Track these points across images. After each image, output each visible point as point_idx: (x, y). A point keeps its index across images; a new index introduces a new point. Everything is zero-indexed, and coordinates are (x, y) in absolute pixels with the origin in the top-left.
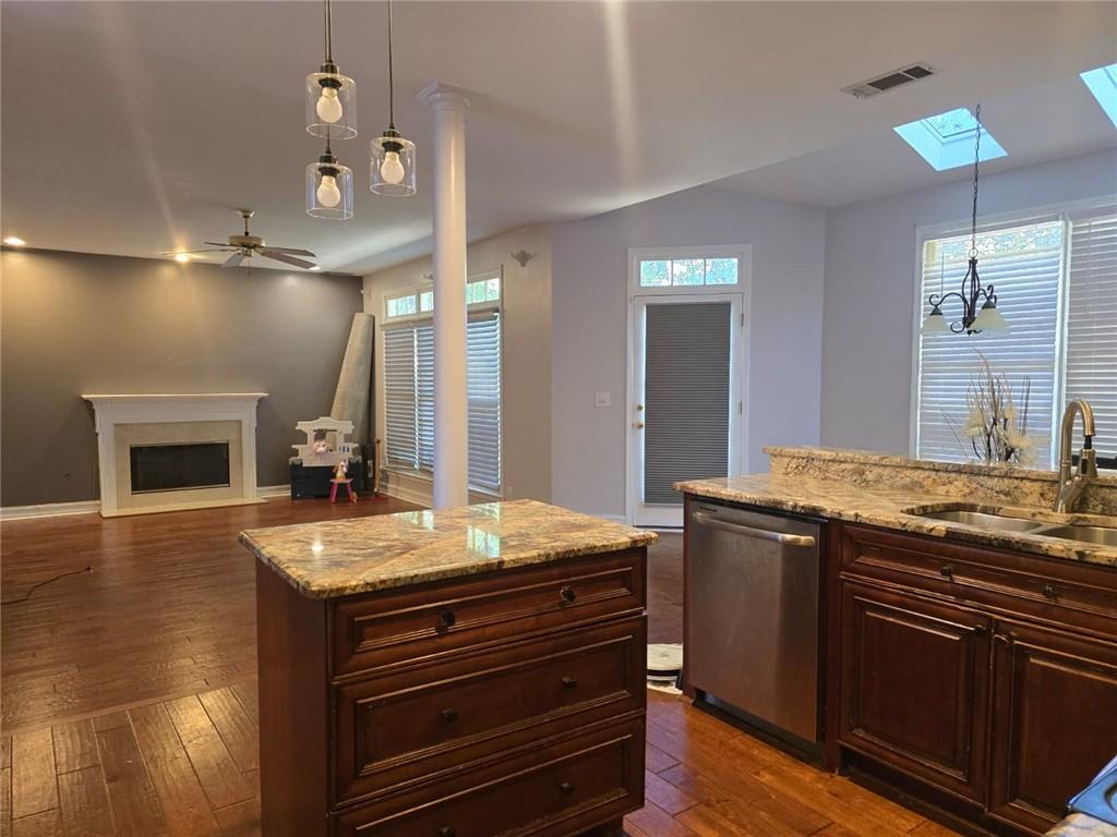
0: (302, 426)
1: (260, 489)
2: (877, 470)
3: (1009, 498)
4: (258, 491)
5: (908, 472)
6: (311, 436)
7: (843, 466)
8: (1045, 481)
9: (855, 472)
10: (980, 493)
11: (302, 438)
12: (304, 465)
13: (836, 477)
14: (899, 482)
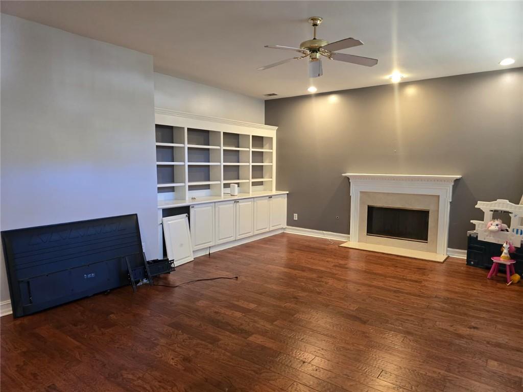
0: (480, 205)
1: (449, 249)
4: (447, 251)
6: (488, 215)
11: (480, 215)
12: (479, 239)
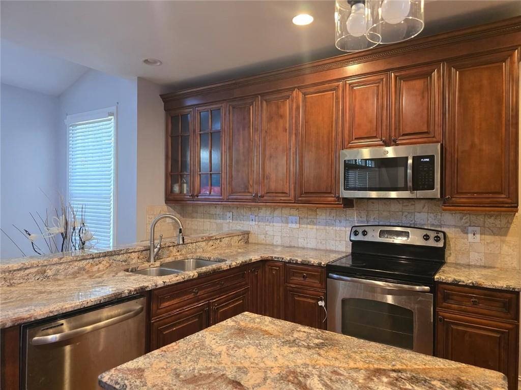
2: (54, 268)
3: (126, 263)
5: (76, 264)
7: (27, 272)
8: (139, 251)
9: (38, 273)
10: (114, 265)
13: (21, 281)
14: (71, 270)
